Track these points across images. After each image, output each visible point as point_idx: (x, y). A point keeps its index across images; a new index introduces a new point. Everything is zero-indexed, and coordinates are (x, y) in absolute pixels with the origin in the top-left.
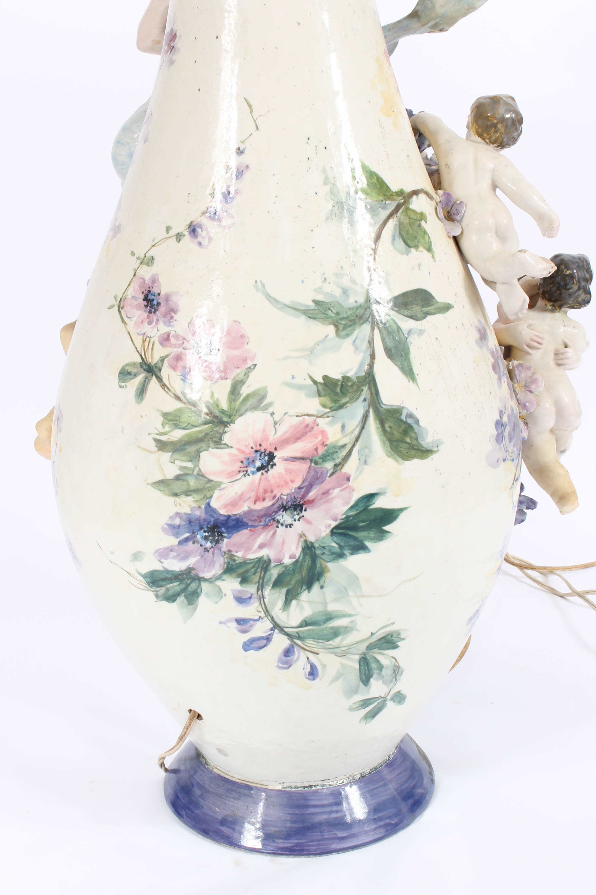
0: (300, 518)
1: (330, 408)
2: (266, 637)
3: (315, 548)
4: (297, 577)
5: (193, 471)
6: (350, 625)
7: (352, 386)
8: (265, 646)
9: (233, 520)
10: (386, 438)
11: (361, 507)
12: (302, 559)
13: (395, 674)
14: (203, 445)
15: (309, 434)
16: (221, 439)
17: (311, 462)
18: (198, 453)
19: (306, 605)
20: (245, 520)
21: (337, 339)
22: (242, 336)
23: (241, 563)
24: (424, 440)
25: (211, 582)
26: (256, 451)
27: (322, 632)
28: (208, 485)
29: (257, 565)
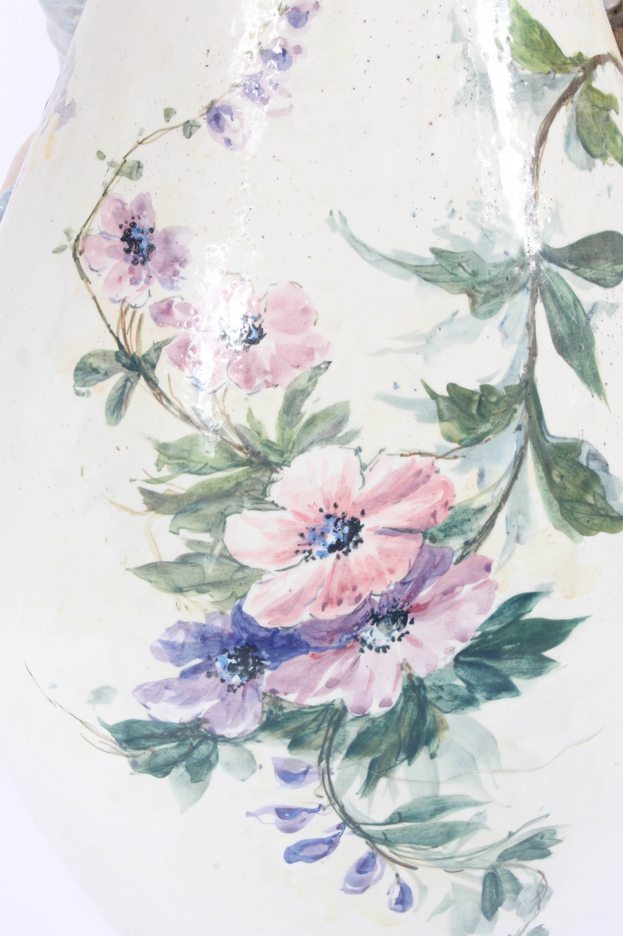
0: (403, 635)
1: (460, 442)
2: (328, 840)
3: (425, 688)
4: (391, 738)
5: (213, 549)
6: (475, 820)
7: (497, 403)
8: (325, 854)
9: (282, 637)
10: (554, 496)
11: (508, 617)
12: (402, 708)
13: (539, 898)
14: (232, 503)
15: (422, 487)
16: (264, 493)
17: (425, 537)
18: (223, 516)
19: (402, 786)
20: (304, 638)
21: (473, 319)
22: (305, 311)
23: (292, 712)
24: (615, 499)
25: (237, 745)
26: (328, 517)
27: (426, 832)
28: (240, 575)
29: (321, 717)
